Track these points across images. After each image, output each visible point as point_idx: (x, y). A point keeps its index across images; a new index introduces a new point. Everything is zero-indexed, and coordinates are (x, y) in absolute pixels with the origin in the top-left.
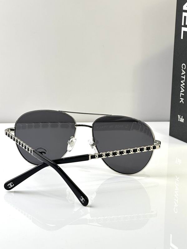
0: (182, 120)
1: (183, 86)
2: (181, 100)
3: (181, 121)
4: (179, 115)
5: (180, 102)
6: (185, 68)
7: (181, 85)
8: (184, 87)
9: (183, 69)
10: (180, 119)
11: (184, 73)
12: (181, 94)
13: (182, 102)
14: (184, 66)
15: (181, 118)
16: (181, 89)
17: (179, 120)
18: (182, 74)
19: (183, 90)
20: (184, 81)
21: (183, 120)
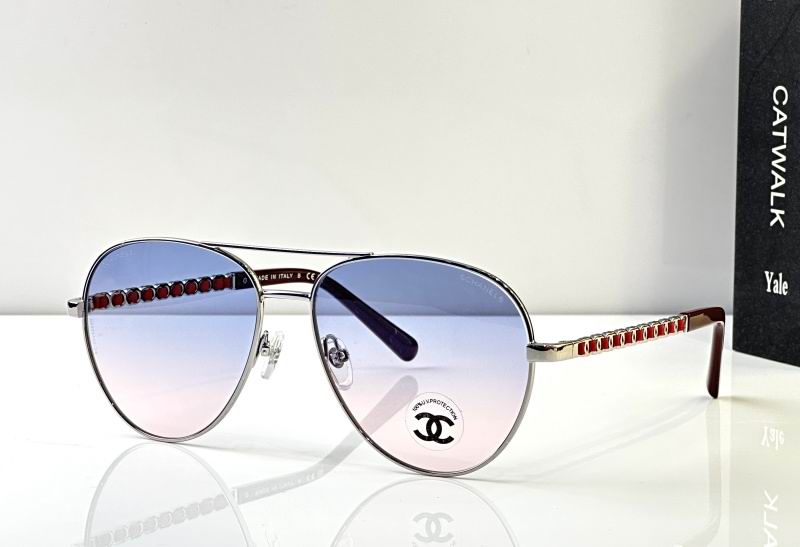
2: (774, 215)
9: (780, 107)
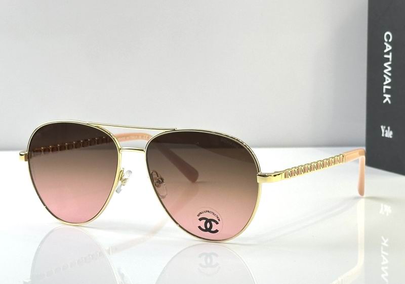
0: (389, 134)
1: (389, 72)
3: (386, 136)
4: (382, 127)
5: (385, 101)
6: (390, 40)
7: (385, 71)
8: (390, 74)
10: (385, 133)
11: (389, 48)
12: (385, 87)
13: (387, 101)
14: (388, 37)
15: (386, 131)
16: (385, 78)
17: (383, 135)
18: (385, 51)
19: (388, 80)
20: (390, 63)
21: (391, 133)
